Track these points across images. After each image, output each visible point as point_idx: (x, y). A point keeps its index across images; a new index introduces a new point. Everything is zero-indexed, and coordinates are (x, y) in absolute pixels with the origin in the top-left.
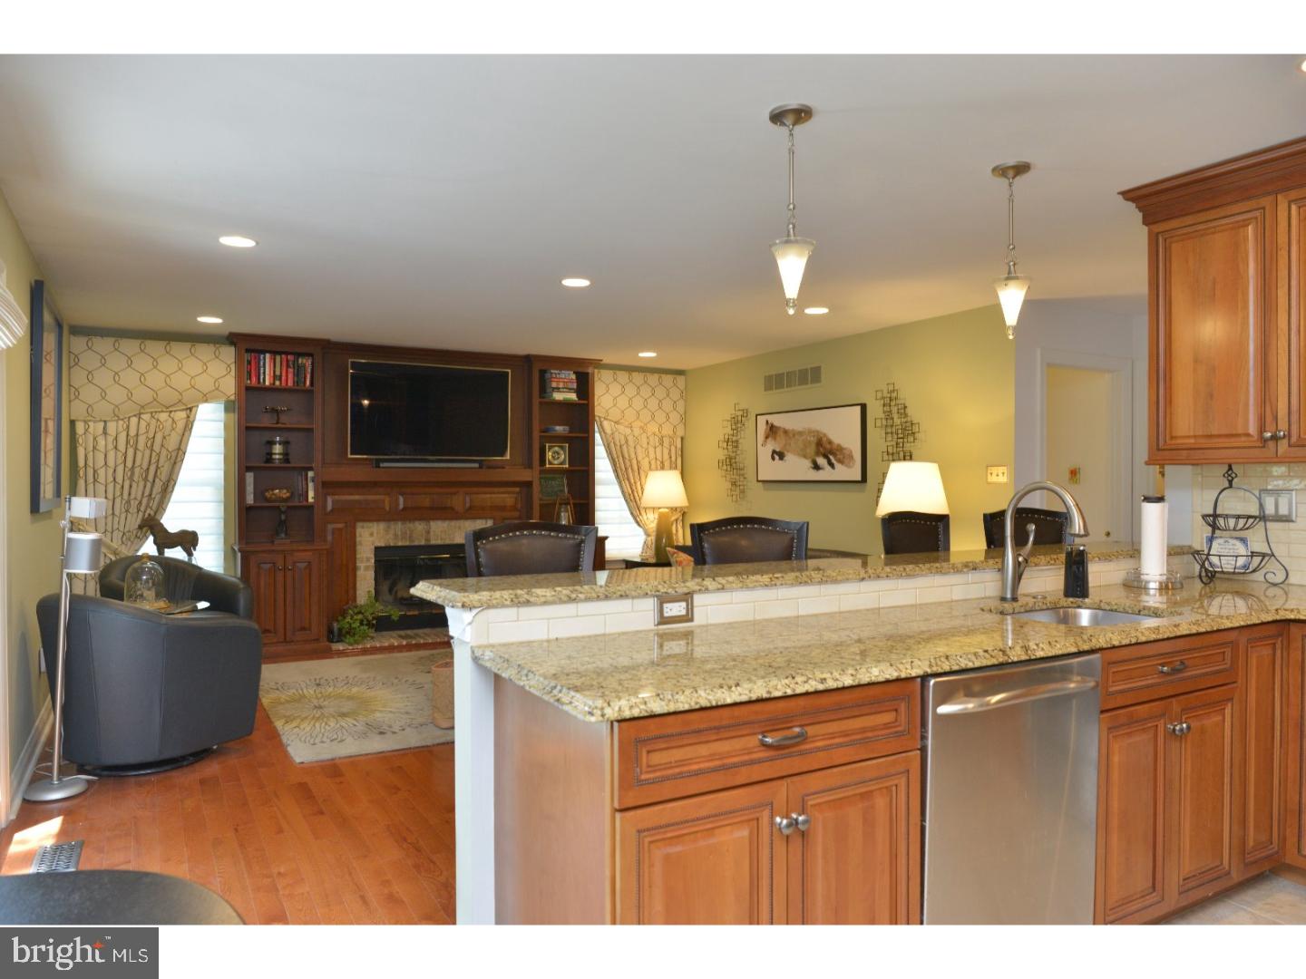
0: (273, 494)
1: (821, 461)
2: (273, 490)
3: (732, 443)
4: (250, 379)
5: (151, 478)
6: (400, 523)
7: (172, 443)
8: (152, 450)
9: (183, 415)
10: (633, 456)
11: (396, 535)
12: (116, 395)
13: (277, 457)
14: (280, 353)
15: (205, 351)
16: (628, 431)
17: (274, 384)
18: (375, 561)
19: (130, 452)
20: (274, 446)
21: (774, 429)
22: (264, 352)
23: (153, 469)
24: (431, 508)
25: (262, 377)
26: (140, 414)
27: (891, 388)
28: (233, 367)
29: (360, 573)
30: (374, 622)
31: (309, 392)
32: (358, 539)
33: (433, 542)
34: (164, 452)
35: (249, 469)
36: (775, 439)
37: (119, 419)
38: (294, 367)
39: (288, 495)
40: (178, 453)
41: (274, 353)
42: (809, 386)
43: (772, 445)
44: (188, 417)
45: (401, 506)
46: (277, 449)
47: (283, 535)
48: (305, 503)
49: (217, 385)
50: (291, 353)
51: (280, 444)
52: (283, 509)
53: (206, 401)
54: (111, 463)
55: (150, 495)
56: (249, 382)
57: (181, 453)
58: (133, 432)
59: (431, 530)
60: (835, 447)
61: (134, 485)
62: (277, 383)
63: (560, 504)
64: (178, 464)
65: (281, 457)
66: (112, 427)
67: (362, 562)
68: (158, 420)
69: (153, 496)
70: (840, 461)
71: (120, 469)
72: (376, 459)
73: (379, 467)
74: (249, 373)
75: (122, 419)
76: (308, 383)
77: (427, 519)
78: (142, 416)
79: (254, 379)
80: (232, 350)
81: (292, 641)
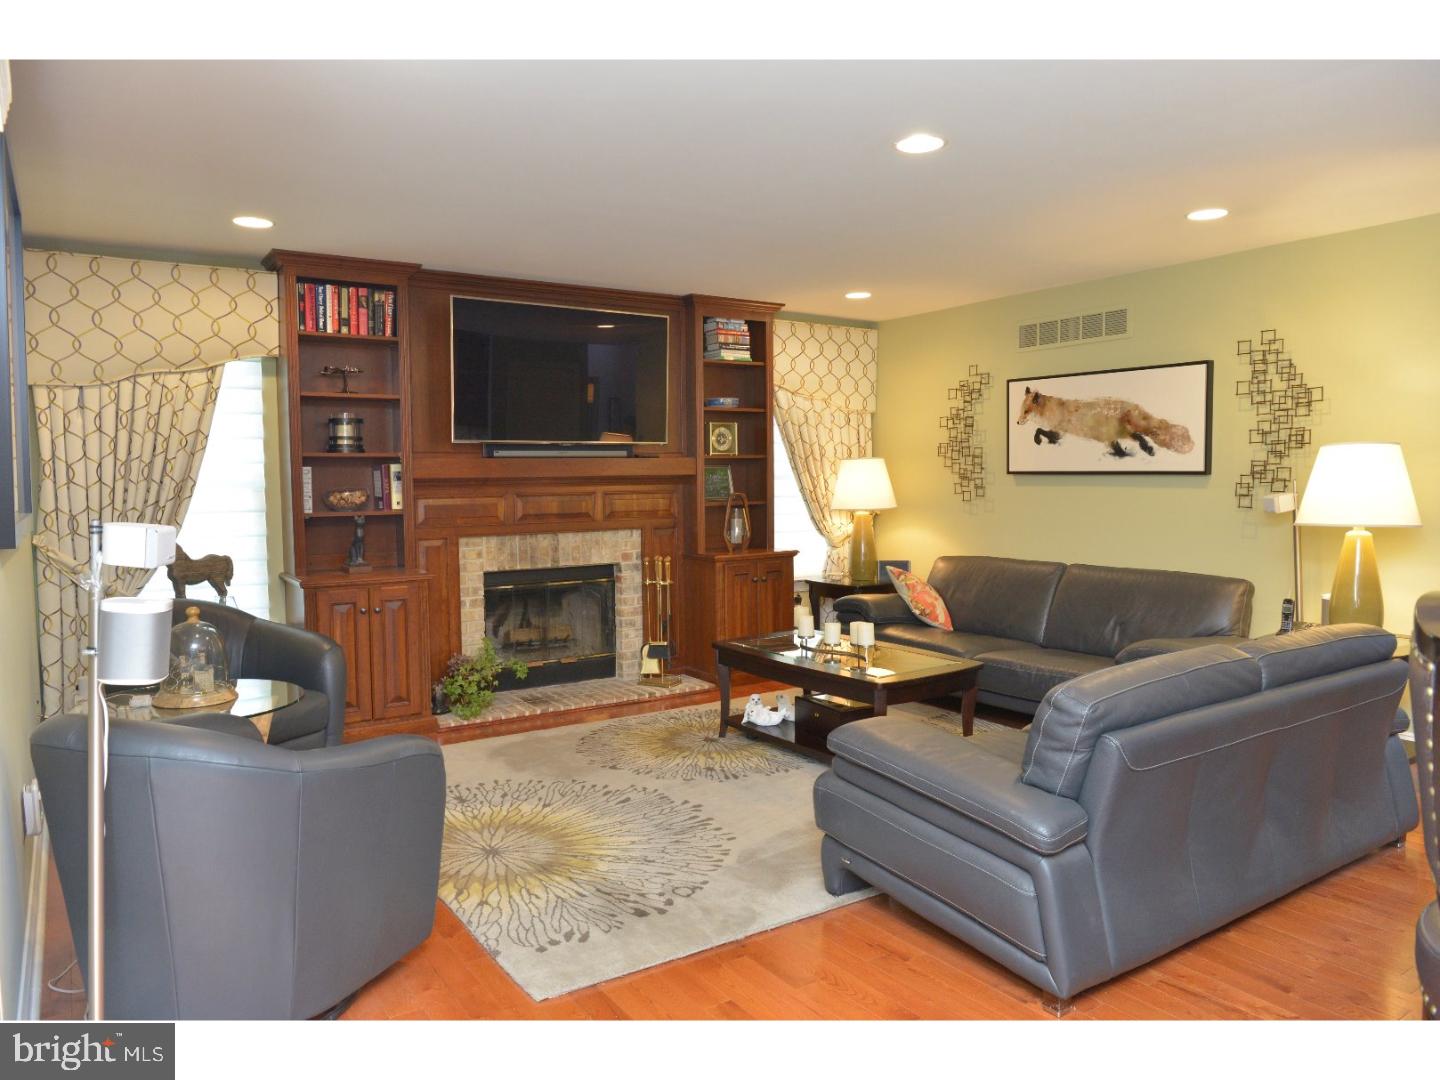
0: (342, 498)
1: (1127, 444)
2: (341, 492)
3: (962, 422)
4: (305, 324)
5: (156, 476)
6: (517, 538)
7: (187, 423)
8: (157, 433)
9: (202, 377)
10: (815, 439)
11: (512, 555)
12: (97, 346)
13: (345, 442)
14: (348, 285)
15: (233, 279)
16: (807, 405)
17: (339, 331)
18: (485, 592)
19: (123, 436)
20: (340, 426)
21: (1040, 400)
22: (324, 282)
23: (159, 461)
24: (561, 516)
25: (321, 321)
26: (135, 376)
27: (1269, 336)
28: (275, 304)
29: (465, 610)
30: (496, 683)
31: (393, 346)
32: (461, 562)
33: (562, 564)
34: (175, 438)
35: (306, 461)
36: (1042, 414)
37: (103, 384)
38: (368, 308)
39: (363, 499)
40: (196, 439)
41: (339, 284)
42: (1104, 337)
43: (1034, 423)
44: (210, 382)
45: (520, 514)
46: (345, 430)
47: (360, 560)
48: (386, 512)
49: (252, 334)
50: (363, 285)
51: (348, 424)
52: (360, 521)
53: (237, 357)
54: (93, 453)
55: (157, 502)
56: (302, 328)
57: (201, 437)
58: (125, 405)
59: (560, 547)
60: (1154, 424)
61: (132, 488)
62: (344, 330)
63: (733, 507)
64: (197, 455)
65: (350, 442)
66: (92, 397)
67: (468, 595)
68: (163, 386)
69: (162, 504)
70: (1163, 444)
71: (108, 463)
72: (488, 445)
73: (492, 457)
74: (303, 315)
75: (107, 385)
76: (389, 331)
77: (554, 531)
78: (139, 380)
79: (310, 323)
80: (273, 278)
81: (384, 719)
